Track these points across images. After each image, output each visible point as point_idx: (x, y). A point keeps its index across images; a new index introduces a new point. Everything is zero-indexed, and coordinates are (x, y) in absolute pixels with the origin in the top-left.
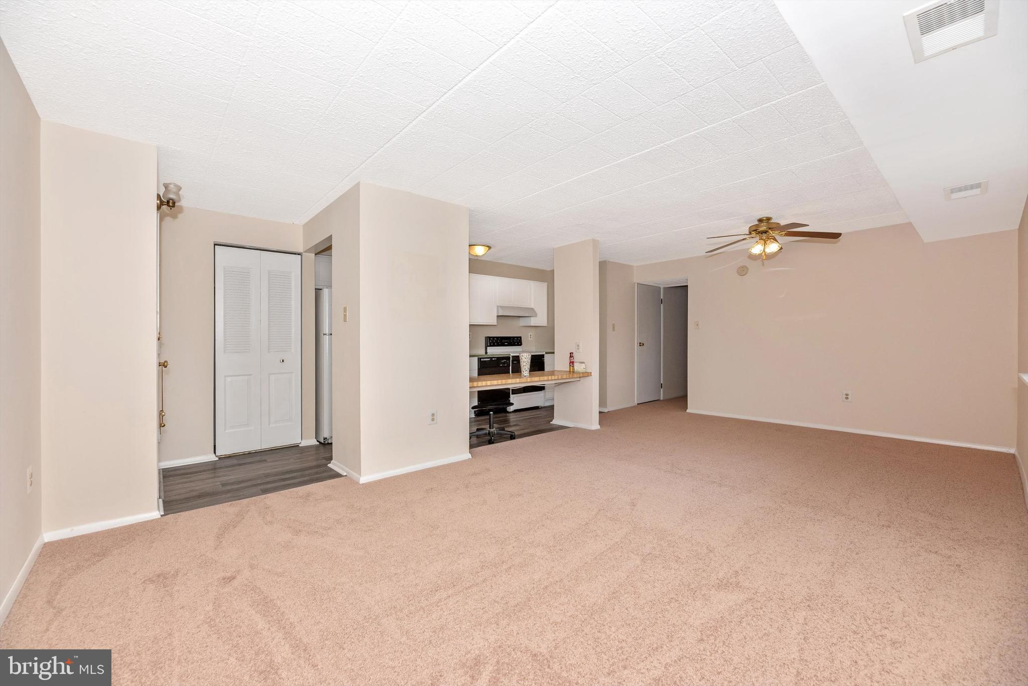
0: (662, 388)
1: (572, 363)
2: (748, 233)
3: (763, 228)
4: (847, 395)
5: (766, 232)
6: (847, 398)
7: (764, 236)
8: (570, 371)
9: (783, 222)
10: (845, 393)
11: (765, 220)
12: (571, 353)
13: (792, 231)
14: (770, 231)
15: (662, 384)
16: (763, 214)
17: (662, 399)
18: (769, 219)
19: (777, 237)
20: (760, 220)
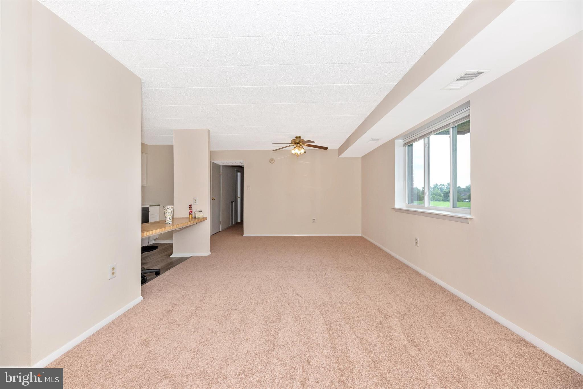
0: (221, 224)
1: (191, 212)
2: (291, 143)
3: (298, 142)
4: (314, 220)
5: (298, 143)
6: (314, 221)
7: (298, 145)
8: (189, 218)
9: (306, 140)
10: (314, 219)
11: (299, 137)
12: (190, 205)
13: (309, 144)
14: (300, 143)
15: (221, 222)
16: (298, 135)
17: (221, 230)
18: (300, 137)
19: (304, 147)
20: (296, 137)
